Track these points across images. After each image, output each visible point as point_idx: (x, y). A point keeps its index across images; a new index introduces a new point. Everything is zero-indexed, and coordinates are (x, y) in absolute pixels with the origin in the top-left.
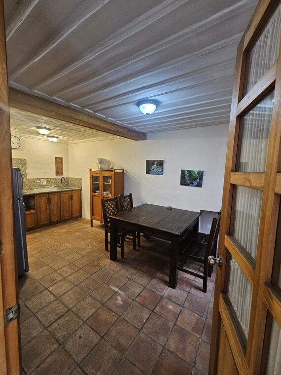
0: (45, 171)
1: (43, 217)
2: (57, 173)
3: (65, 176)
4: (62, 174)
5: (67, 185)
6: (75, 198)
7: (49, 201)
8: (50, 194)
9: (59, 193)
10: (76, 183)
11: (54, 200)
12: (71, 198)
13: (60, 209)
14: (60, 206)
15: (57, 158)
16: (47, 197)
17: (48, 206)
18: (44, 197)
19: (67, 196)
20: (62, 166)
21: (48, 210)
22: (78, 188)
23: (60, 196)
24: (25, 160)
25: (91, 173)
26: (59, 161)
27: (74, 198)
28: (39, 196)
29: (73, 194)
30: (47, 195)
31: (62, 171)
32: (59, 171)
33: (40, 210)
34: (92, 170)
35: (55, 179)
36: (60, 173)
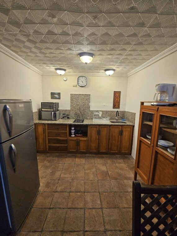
0: (104, 104)
1: (93, 145)
2: (114, 107)
3: (121, 109)
4: (119, 107)
5: (123, 118)
6: (126, 134)
7: (99, 133)
8: (100, 127)
9: (108, 127)
10: (130, 118)
11: (104, 132)
12: (121, 133)
13: (109, 142)
14: (109, 139)
15: (115, 92)
16: (98, 129)
17: (97, 137)
18: (95, 128)
19: (117, 130)
20: (120, 100)
21: (97, 140)
22: (131, 124)
23: (110, 130)
24: (90, 95)
25: (141, 108)
26: (117, 95)
27: (124, 134)
28: (91, 127)
29: (124, 129)
30: (98, 127)
31: (119, 105)
32: (116, 104)
33: (91, 139)
34: (145, 104)
35: (111, 111)
36: (117, 106)
